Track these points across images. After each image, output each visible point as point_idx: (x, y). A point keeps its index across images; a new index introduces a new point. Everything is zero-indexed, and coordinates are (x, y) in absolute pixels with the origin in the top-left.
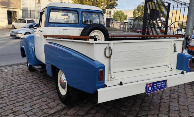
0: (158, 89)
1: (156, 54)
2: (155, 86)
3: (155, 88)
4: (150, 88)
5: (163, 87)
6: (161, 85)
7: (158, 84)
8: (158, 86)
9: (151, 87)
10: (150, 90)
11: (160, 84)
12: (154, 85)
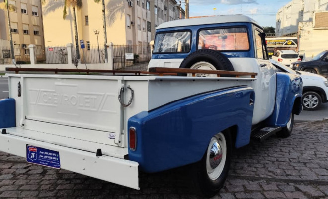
0: (45, 162)
1: (87, 102)
2: (42, 154)
3: (41, 158)
4: (33, 154)
5: (55, 164)
6: (51, 158)
7: (46, 153)
8: (46, 157)
9: (35, 153)
10: (33, 159)
11: (50, 156)
12: (41, 152)
